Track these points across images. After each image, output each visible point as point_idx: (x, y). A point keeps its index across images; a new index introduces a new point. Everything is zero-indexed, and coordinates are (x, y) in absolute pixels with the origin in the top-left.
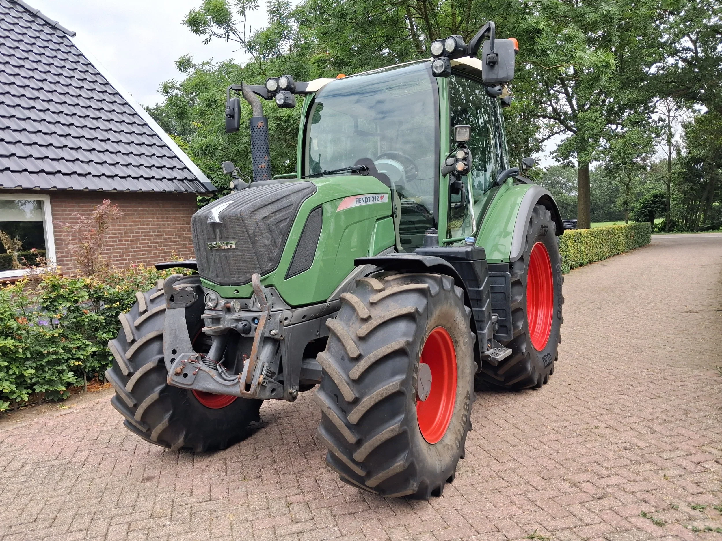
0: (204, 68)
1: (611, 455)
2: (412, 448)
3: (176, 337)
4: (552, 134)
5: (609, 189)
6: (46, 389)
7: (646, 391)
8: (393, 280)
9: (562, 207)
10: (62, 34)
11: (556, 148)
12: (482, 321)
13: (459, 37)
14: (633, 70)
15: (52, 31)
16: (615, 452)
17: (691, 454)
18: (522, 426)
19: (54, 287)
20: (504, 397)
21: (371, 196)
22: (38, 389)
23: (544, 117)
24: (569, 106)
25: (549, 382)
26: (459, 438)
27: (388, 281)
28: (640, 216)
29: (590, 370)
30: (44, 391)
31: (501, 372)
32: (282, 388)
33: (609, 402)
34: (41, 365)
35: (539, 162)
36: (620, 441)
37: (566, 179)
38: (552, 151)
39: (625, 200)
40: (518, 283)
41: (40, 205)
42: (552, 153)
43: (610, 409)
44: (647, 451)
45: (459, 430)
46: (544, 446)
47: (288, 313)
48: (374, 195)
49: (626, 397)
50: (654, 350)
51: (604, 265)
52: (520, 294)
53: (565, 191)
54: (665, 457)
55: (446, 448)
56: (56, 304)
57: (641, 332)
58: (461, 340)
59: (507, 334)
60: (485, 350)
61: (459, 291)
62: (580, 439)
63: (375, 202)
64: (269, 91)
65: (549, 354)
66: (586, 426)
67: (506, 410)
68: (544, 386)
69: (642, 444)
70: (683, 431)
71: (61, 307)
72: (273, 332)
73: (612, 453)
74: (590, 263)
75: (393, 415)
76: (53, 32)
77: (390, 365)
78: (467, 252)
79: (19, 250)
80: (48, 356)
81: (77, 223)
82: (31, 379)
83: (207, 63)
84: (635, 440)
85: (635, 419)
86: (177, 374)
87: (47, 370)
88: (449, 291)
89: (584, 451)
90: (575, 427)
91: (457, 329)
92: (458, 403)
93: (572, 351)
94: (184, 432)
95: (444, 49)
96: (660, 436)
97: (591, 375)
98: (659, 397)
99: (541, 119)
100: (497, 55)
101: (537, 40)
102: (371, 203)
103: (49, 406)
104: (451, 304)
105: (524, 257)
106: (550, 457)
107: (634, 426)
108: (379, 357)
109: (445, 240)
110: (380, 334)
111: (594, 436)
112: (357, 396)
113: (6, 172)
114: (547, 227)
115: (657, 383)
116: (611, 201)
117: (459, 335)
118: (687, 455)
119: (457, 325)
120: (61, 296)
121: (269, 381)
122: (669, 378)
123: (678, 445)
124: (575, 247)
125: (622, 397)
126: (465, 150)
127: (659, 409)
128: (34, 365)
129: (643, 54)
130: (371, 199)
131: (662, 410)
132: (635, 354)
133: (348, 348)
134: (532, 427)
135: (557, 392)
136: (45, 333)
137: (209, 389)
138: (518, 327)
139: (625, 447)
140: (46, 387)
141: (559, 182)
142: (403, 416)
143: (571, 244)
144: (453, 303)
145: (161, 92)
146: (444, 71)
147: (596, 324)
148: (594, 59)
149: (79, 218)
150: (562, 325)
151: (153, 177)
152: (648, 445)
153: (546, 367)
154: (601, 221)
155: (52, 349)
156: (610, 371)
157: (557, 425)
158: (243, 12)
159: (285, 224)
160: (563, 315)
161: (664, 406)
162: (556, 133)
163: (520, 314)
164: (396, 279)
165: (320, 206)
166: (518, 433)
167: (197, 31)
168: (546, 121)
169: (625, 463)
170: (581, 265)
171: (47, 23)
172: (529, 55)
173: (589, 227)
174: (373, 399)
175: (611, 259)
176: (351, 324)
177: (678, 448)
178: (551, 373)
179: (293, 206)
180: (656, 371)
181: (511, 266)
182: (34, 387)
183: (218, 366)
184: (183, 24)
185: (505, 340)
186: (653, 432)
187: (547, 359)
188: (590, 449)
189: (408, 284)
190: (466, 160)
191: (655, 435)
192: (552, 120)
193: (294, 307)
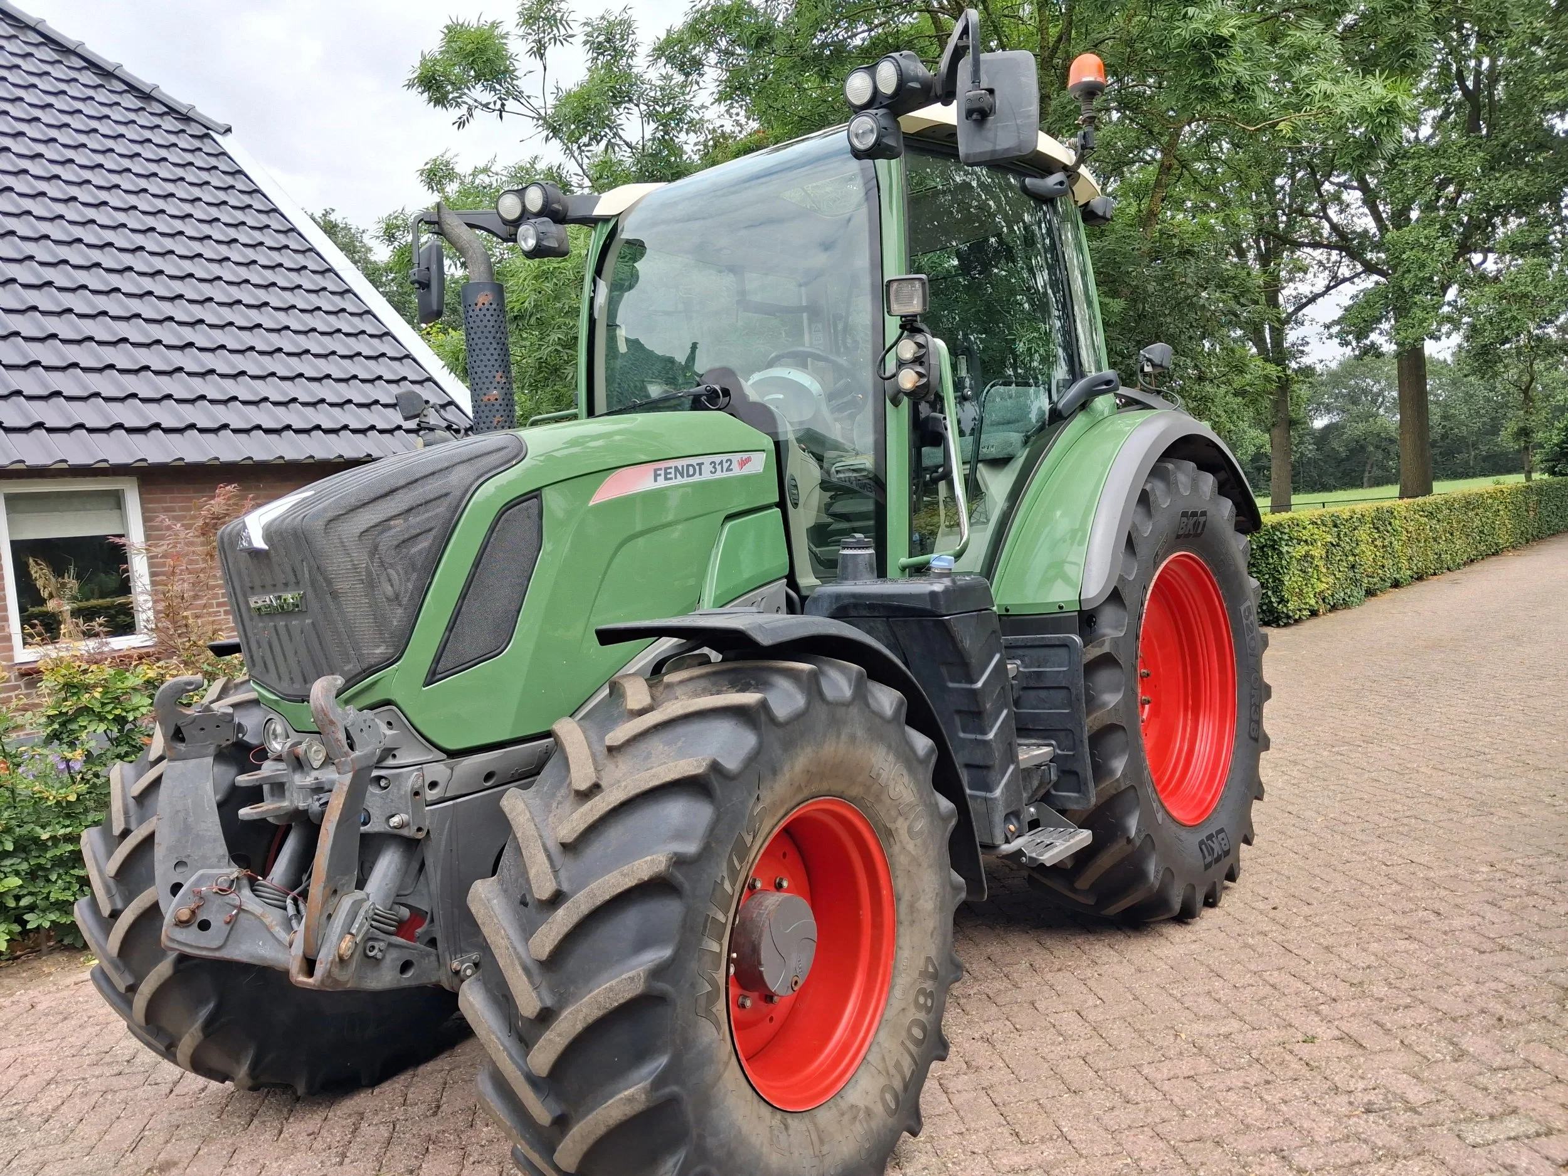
0: (477, 182)
1: (1323, 1128)
2: (701, 1137)
3: (186, 829)
4: (1336, 281)
5: (1488, 400)
6: (52, 922)
7: (1473, 928)
8: (682, 682)
9: (1377, 447)
10: (199, 130)
11: (1338, 313)
12: (987, 768)
13: (906, 57)
14: (1515, 126)
15: (179, 126)
16: (1339, 1120)
17: (1549, 1133)
18: (1116, 1031)
19: (71, 688)
20: (1098, 946)
21: (706, 460)
22: (33, 921)
23: (1315, 245)
24: (1370, 218)
25: (1226, 900)
26: (897, 1084)
27: (669, 686)
28: (1559, 460)
29: (1340, 867)
30: (47, 925)
31: (1083, 883)
32: (433, 958)
33: (1363, 959)
34: (40, 867)
35: (1306, 349)
36: (1361, 1085)
37: (1383, 383)
38: (1328, 321)
39: (1521, 424)
40: (1107, 661)
41: (116, 500)
42: (1327, 327)
43: (1361, 983)
44: (1427, 1116)
45: (898, 1065)
46: (1153, 1095)
47: (439, 771)
48: (717, 458)
49: (1414, 946)
50: (1523, 809)
51: (1455, 582)
52: (1115, 689)
53: (1381, 411)
54: (1471, 1139)
55: (847, 1117)
56: (74, 726)
57: (1500, 759)
58: (901, 826)
59: (1079, 791)
60: (999, 839)
61: (887, 699)
62: (1255, 1076)
63: (719, 475)
64: (506, 222)
65: (1222, 831)
66: (1283, 1035)
67: (1090, 983)
68: (1208, 913)
69: (1417, 1094)
70: (1541, 1055)
71: (84, 736)
72: (395, 821)
73: (1330, 1121)
74: (1420, 578)
75: (641, 1056)
76: (181, 127)
77: (631, 919)
78: (933, 594)
79: (74, 598)
80: (55, 845)
81: (162, 538)
82: (18, 898)
83: (486, 170)
84: (1403, 1084)
85: (1421, 1014)
86: (181, 924)
87: (53, 877)
88: (846, 705)
89: (1256, 1112)
90: (1252, 1037)
91: (884, 797)
92: (897, 992)
93: (1308, 814)
94: (251, 1053)
95: (876, 90)
96: (1474, 1068)
97: (1339, 882)
98: (1503, 948)
99: (1309, 250)
100: (991, 91)
101: (1221, 63)
102: (707, 475)
103: (62, 958)
104: (853, 738)
105: (1125, 594)
106: (1159, 1129)
107: (1412, 1037)
108: (599, 901)
109: (904, 560)
110: (615, 834)
111: (1296, 1065)
112: (549, 1003)
113: (36, 432)
114: (1204, 514)
115: (1506, 905)
116: (1494, 429)
117: (894, 813)
118: (1538, 1135)
119: (884, 788)
120: (85, 710)
121: (390, 945)
122: (1544, 890)
123: (1518, 1099)
124: (1377, 543)
125: (1402, 945)
126: (920, 339)
127: (1493, 985)
128: (25, 866)
129: (1536, 87)
130: (707, 468)
131: (1501, 986)
132: (1470, 821)
133: (532, 873)
134: (1140, 1034)
135: (1237, 929)
136: (45, 795)
137: (263, 958)
138: (1111, 772)
139: (1370, 1103)
140: (53, 917)
141: (1365, 392)
142: (663, 1061)
143: (1364, 537)
144: (860, 733)
145: (378, 237)
146: (878, 143)
147: (1392, 738)
148: (1361, 99)
149: (169, 528)
150: (1263, 755)
151: (373, 428)
152: (1433, 1097)
153: (1207, 867)
154: (1474, 476)
155: (62, 831)
156: (1390, 870)
157: (1206, 1031)
158: (539, 51)
159: (424, 544)
160: (1268, 727)
161: (1508, 975)
162: (1344, 280)
163: (1117, 738)
164: (691, 679)
165: (535, 494)
166: (1097, 1052)
167: (440, 100)
168: (1319, 254)
169: (1355, 1157)
170: (1396, 584)
171: (171, 111)
172: (1203, 99)
173: (1428, 491)
174: (581, 1016)
175: (1476, 567)
176: (554, 805)
177: (1514, 1111)
178: (1232, 876)
179: (449, 499)
180: (1512, 869)
181: (1087, 620)
182: (26, 917)
183: (289, 901)
184: (410, 85)
185: (1075, 807)
186: (1460, 1055)
187: (1216, 847)
188: (1271, 1108)
189: (719, 693)
190: (921, 364)
191: (1462, 1066)
192: (1335, 253)
193: (452, 754)
